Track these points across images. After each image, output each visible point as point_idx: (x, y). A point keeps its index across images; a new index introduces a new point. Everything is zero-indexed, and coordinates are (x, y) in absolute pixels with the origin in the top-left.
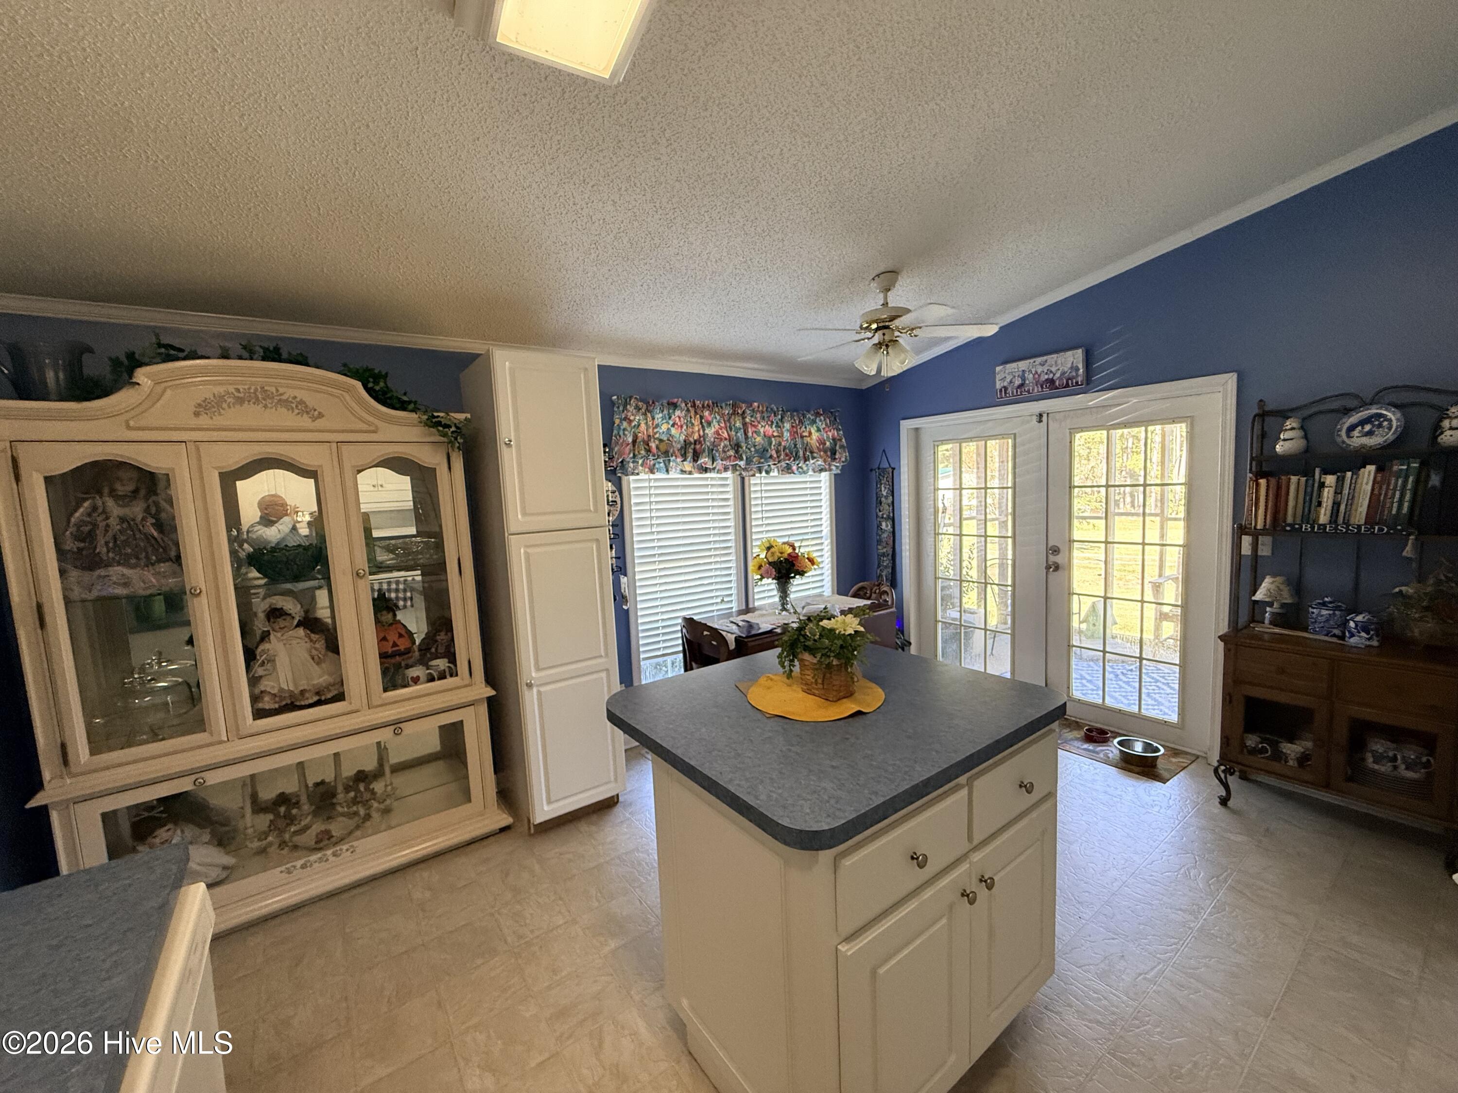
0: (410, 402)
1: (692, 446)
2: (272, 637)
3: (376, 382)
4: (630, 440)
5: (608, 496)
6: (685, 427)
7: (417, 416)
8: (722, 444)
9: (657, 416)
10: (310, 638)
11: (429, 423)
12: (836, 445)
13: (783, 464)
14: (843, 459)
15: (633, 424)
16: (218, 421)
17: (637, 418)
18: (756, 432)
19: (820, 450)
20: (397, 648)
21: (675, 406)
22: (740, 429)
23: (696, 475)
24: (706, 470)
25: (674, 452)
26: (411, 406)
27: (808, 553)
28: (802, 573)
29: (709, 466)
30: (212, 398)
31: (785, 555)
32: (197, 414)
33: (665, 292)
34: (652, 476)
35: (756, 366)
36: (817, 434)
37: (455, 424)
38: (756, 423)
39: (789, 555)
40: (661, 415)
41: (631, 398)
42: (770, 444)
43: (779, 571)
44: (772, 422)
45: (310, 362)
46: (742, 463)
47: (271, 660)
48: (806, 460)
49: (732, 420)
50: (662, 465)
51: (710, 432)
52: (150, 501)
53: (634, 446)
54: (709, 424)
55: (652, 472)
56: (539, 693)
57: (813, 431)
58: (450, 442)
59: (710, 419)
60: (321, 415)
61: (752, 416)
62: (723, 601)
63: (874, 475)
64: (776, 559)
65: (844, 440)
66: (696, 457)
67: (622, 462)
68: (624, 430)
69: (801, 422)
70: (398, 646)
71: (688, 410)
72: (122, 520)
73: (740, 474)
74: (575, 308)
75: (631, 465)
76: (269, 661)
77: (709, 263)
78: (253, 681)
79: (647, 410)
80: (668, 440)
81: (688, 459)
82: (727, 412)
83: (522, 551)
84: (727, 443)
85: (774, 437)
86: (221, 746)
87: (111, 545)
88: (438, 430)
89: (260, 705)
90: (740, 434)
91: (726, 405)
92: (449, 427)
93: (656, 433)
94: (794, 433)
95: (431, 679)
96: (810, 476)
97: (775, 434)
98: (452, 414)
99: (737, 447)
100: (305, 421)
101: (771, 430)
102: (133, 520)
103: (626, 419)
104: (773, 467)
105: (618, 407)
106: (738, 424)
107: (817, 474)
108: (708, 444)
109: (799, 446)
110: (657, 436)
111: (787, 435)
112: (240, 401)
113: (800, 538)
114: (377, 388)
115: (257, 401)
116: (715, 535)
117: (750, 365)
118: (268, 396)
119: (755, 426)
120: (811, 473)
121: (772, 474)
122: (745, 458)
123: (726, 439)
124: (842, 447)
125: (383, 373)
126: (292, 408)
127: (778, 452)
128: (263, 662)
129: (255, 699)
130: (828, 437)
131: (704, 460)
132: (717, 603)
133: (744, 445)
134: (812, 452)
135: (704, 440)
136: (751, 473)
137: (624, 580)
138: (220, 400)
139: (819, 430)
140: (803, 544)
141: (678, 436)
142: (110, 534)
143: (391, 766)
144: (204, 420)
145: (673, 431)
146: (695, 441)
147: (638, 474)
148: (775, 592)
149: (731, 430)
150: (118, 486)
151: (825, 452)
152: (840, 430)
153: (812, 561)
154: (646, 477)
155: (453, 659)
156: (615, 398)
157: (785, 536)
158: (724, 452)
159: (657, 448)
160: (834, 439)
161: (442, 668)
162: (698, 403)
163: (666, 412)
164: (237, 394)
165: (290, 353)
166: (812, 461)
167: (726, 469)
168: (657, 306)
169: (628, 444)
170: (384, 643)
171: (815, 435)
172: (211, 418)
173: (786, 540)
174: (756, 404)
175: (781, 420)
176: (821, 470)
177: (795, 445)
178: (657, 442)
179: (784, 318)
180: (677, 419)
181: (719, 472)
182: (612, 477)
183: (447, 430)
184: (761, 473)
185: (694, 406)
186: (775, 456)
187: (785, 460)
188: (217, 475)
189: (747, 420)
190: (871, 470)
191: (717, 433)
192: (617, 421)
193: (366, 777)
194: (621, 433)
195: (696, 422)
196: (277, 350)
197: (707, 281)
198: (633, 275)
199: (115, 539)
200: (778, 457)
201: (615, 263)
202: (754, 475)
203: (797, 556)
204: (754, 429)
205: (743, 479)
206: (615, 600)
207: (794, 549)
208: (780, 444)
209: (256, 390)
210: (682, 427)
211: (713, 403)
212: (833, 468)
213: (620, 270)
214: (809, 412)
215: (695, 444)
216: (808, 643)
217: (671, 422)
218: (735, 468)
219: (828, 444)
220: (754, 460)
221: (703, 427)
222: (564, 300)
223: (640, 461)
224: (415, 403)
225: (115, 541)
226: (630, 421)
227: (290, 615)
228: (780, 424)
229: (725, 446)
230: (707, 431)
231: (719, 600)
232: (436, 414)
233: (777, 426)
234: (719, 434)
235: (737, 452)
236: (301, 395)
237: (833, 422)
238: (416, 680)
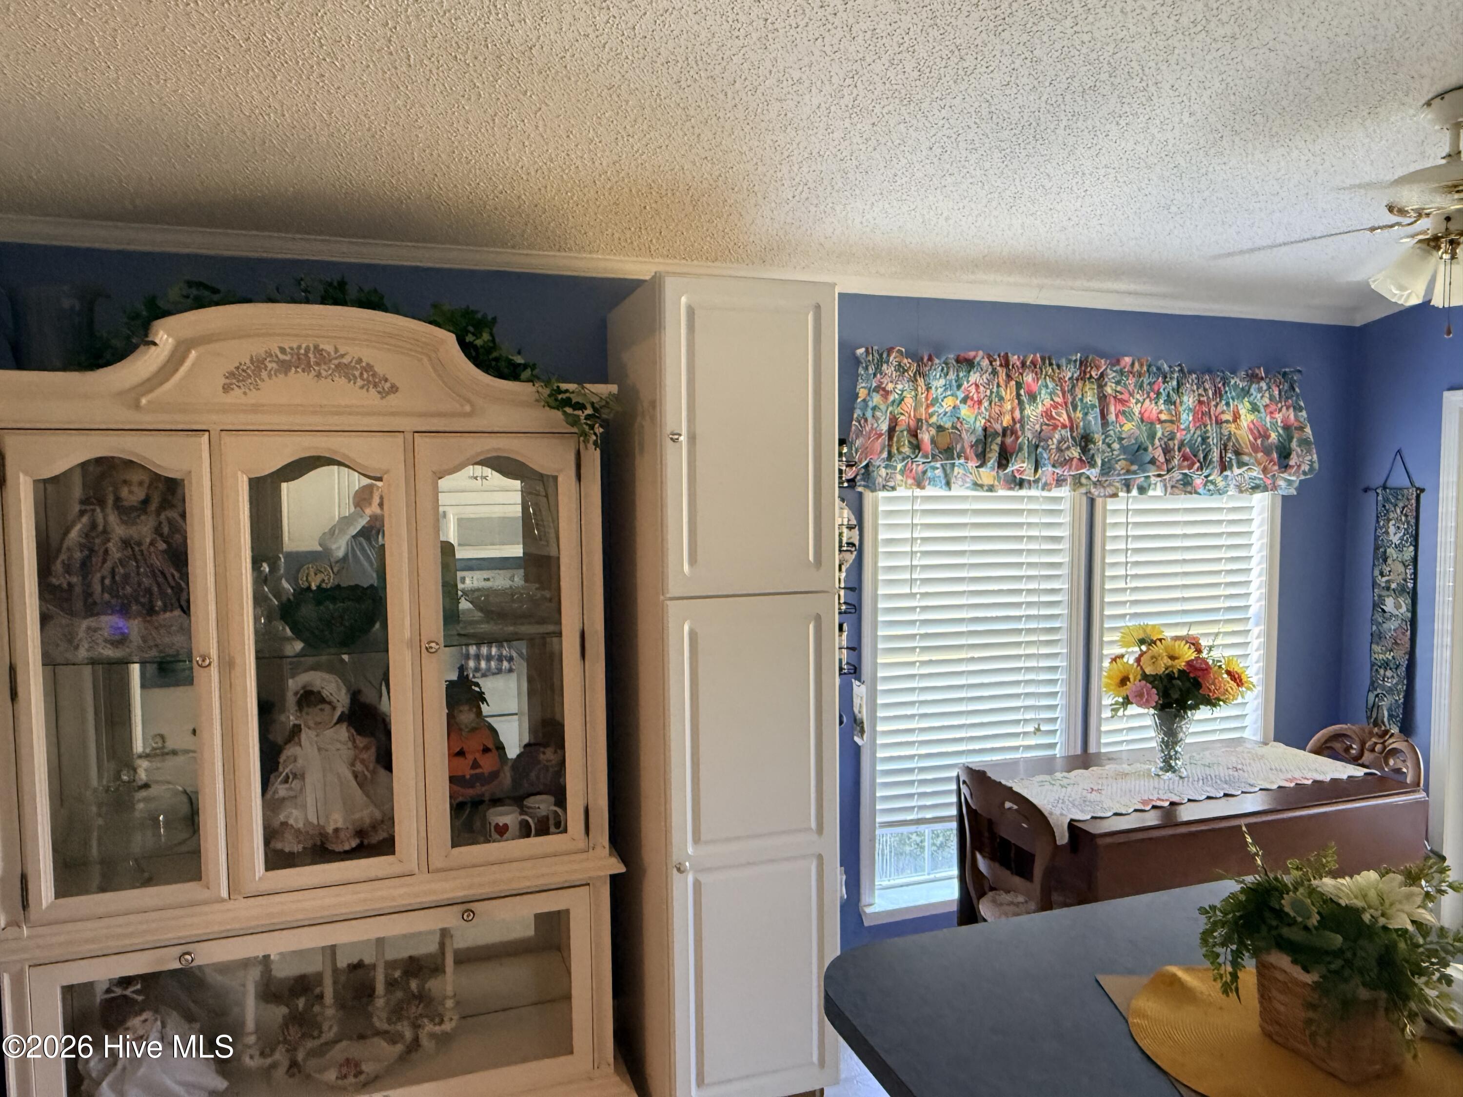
0: (525, 366)
1: (999, 440)
2: (303, 736)
3: (477, 335)
4: (884, 427)
5: (841, 534)
6: (986, 404)
7: (534, 389)
8: (1057, 436)
9: (934, 384)
10: (354, 741)
11: (551, 401)
12: (1290, 439)
13: (1177, 475)
14: (1305, 467)
15: (891, 398)
16: (254, 397)
17: (900, 387)
18: (1124, 413)
19: (1255, 449)
20: (478, 771)
21: (969, 364)
22: (1093, 406)
23: (1002, 492)
24: (1021, 484)
25: (963, 449)
26: (527, 373)
27: (1229, 661)
28: (1212, 702)
29: (1029, 476)
30: (248, 362)
31: (1181, 664)
32: (227, 388)
33: (973, 158)
34: (918, 492)
35: (1132, 287)
36: (1251, 417)
37: (592, 404)
38: (1125, 396)
39: (1189, 663)
40: (942, 382)
41: (890, 351)
42: (1152, 436)
43: (1165, 693)
44: (1158, 394)
45: (387, 302)
46: (1094, 473)
47: (300, 776)
48: (1224, 467)
49: (1078, 392)
50: (939, 472)
51: (1034, 412)
52: (163, 517)
53: (890, 438)
54: (1033, 397)
55: (920, 485)
56: (697, 885)
57: (1243, 412)
58: (584, 434)
59: (1035, 388)
60: (394, 389)
61: (1118, 383)
62: (1038, 730)
63: (1371, 504)
64: (1161, 670)
65: (1308, 430)
66: (1004, 459)
67: (867, 466)
68: (874, 408)
69: (1218, 393)
70: (480, 766)
71: (994, 372)
72: (126, 543)
73: (1088, 493)
74: (804, 195)
75: (883, 472)
76: (295, 776)
77: (1068, 97)
78: (271, 805)
79: (919, 373)
80: (954, 427)
81: (989, 464)
82: (1069, 375)
83: (686, 628)
84: (1066, 433)
85: (1161, 422)
86: (217, 907)
87: (107, 582)
88: (565, 413)
89: (279, 846)
90: (1094, 417)
91: (1069, 361)
92: (582, 407)
93: (931, 415)
94: (1202, 415)
95: (525, 831)
96: (1231, 500)
97: (1163, 417)
98: (588, 386)
99: (1085, 441)
100: (371, 398)
101: (1156, 409)
102: (139, 544)
103: (879, 388)
104: (1153, 480)
105: (866, 369)
106: (1091, 397)
107: (1245, 495)
108: (1029, 435)
109: (1213, 440)
110: (934, 419)
111: (1187, 418)
112: (285, 367)
113: (1214, 629)
114: (479, 342)
115: (308, 368)
116: (1029, 604)
117: (1122, 286)
118: (322, 357)
119: (1123, 402)
120: (1232, 491)
121: (1151, 493)
122: (1099, 462)
123: (1064, 426)
124: (1304, 442)
125: (490, 318)
126: (355, 378)
127: (1167, 451)
128: (287, 777)
129: (270, 835)
130: (1274, 424)
131: (1020, 466)
132: (1025, 734)
133: (1098, 437)
134: (1238, 453)
135: (1022, 427)
136: (1110, 491)
137: (860, 691)
138: (259, 364)
139: (1255, 409)
140: (1218, 642)
141: (972, 420)
142: (109, 564)
143: (457, 953)
144: (236, 396)
145: (965, 411)
146: (1005, 430)
147: (893, 488)
148: (1152, 733)
149: (1075, 408)
150: (124, 492)
151: (1267, 451)
152: (1301, 410)
153: (1237, 678)
154: (909, 493)
155: (561, 800)
156: (861, 351)
157: (1184, 624)
158: (1059, 450)
159: (933, 441)
160: (1287, 428)
161: (544, 813)
162: (1014, 359)
163: (952, 376)
164: (282, 357)
165: (361, 290)
166: (1237, 471)
167: (1060, 482)
168: (955, 184)
169: (880, 435)
170: (460, 760)
171: (1247, 419)
172: (245, 393)
173: (1183, 632)
174: (1128, 360)
175: (1178, 390)
176: (1255, 488)
177: (1204, 440)
178: (933, 431)
179: (1207, 193)
180: (973, 389)
181: (1046, 487)
182: (849, 494)
183: (579, 413)
184: (1129, 491)
185: (1006, 364)
186: (1162, 459)
187: (1180, 467)
188: (246, 480)
189: (1109, 390)
190: (1366, 490)
191: (1048, 415)
192: (862, 393)
193: (420, 968)
194: (869, 414)
195: (1008, 394)
196: (342, 285)
197: (1060, 131)
198: (916, 129)
199: (113, 573)
200: (1168, 461)
201: (885, 111)
202: (1115, 495)
203: (1205, 669)
204: (1120, 407)
205: (1092, 502)
206: (841, 723)
207: (1199, 651)
208: (1172, 438)
209: (307, 349)
210: (980, 402)
211: (1043, 359)
212: (1282, 483)
213: (892, 123)
214: (1234, 372)
215: (1004, 435)
216: (1286, 931)
217: (961, 395)
218: (1077, 482)
219: (1273, 435)
220: (1118, 467)
221: (1021, 403)
222: (787, 183)
223: (899, 466)
224: (533, 367)
225: (113, 577)
226: (887, 393)
227: (330, 703)
228: (1175, 397)
229: (1062, 440)
230: (1028, 411)
231: (1030, 728)
232: (564, 386)
233: (1169, 401)
234: (1051, 417)
235: (1084, 450)
236: (367, 355)
237: (1288, 393)
238: (502, 831)
